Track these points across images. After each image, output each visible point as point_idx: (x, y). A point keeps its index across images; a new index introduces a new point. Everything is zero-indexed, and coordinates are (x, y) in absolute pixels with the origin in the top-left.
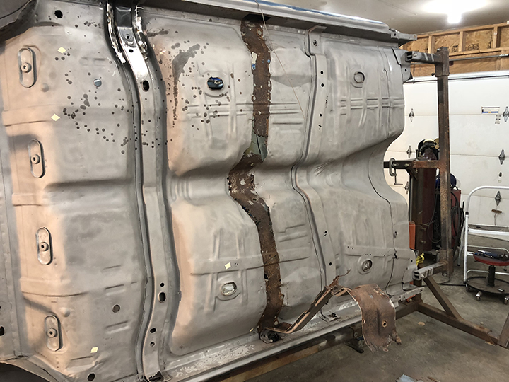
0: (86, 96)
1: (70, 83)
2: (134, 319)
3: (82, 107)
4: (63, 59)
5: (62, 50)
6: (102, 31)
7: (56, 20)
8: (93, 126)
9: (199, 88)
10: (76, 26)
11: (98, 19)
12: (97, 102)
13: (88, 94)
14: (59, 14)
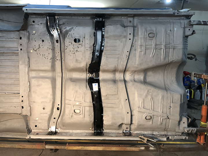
0: (39, 45)
1: (35, 41)
2: (49, 113)
3: (38, 48)
4: (34, 34)
5: (34, 32)
6: (45, 25)
7: (33, 23)
8: (41, 54)
9: (71, 42)
10: (38, 25)
11: (45, 22)
12: (43, 46)
13: (40, 44)
14: (34, 22)
